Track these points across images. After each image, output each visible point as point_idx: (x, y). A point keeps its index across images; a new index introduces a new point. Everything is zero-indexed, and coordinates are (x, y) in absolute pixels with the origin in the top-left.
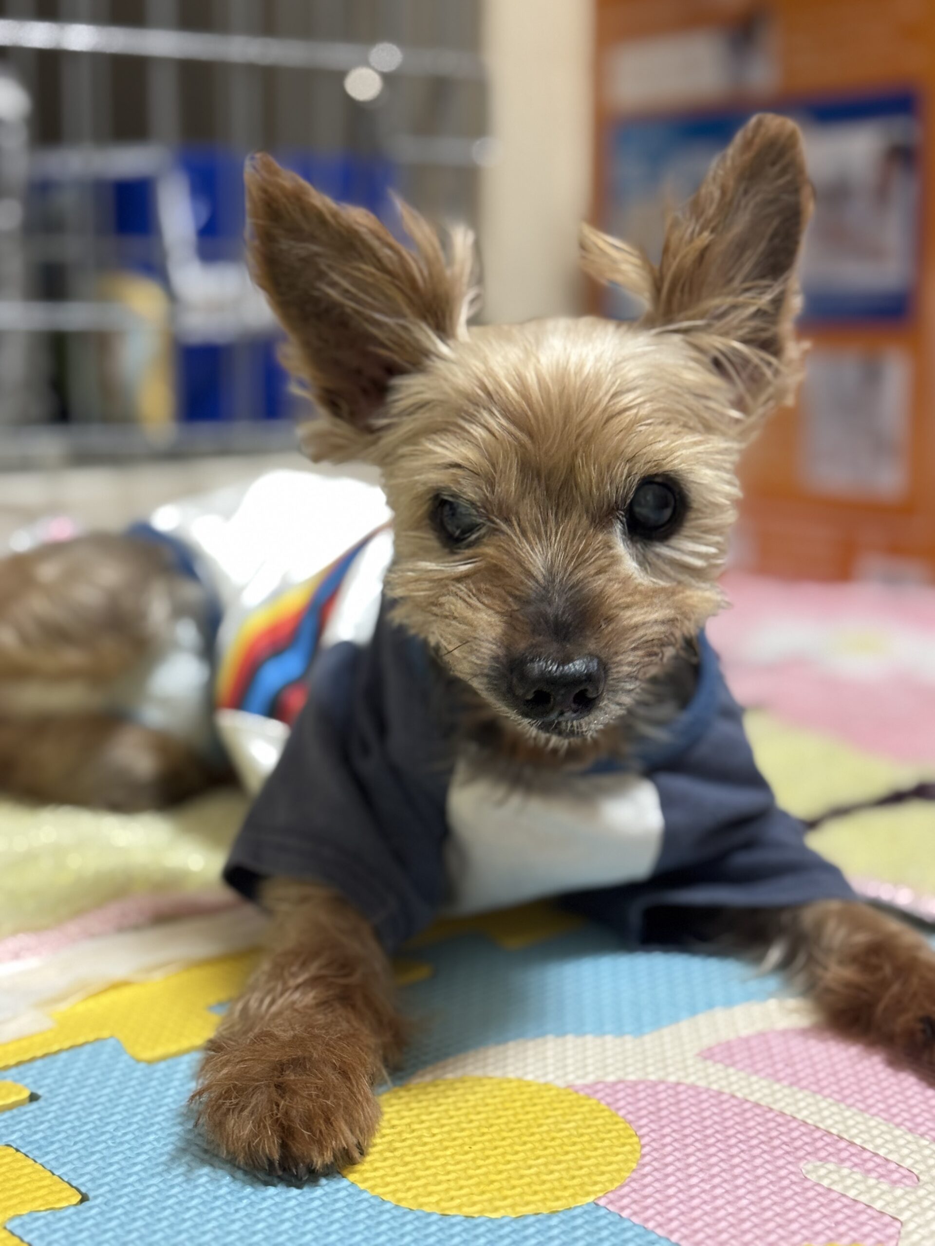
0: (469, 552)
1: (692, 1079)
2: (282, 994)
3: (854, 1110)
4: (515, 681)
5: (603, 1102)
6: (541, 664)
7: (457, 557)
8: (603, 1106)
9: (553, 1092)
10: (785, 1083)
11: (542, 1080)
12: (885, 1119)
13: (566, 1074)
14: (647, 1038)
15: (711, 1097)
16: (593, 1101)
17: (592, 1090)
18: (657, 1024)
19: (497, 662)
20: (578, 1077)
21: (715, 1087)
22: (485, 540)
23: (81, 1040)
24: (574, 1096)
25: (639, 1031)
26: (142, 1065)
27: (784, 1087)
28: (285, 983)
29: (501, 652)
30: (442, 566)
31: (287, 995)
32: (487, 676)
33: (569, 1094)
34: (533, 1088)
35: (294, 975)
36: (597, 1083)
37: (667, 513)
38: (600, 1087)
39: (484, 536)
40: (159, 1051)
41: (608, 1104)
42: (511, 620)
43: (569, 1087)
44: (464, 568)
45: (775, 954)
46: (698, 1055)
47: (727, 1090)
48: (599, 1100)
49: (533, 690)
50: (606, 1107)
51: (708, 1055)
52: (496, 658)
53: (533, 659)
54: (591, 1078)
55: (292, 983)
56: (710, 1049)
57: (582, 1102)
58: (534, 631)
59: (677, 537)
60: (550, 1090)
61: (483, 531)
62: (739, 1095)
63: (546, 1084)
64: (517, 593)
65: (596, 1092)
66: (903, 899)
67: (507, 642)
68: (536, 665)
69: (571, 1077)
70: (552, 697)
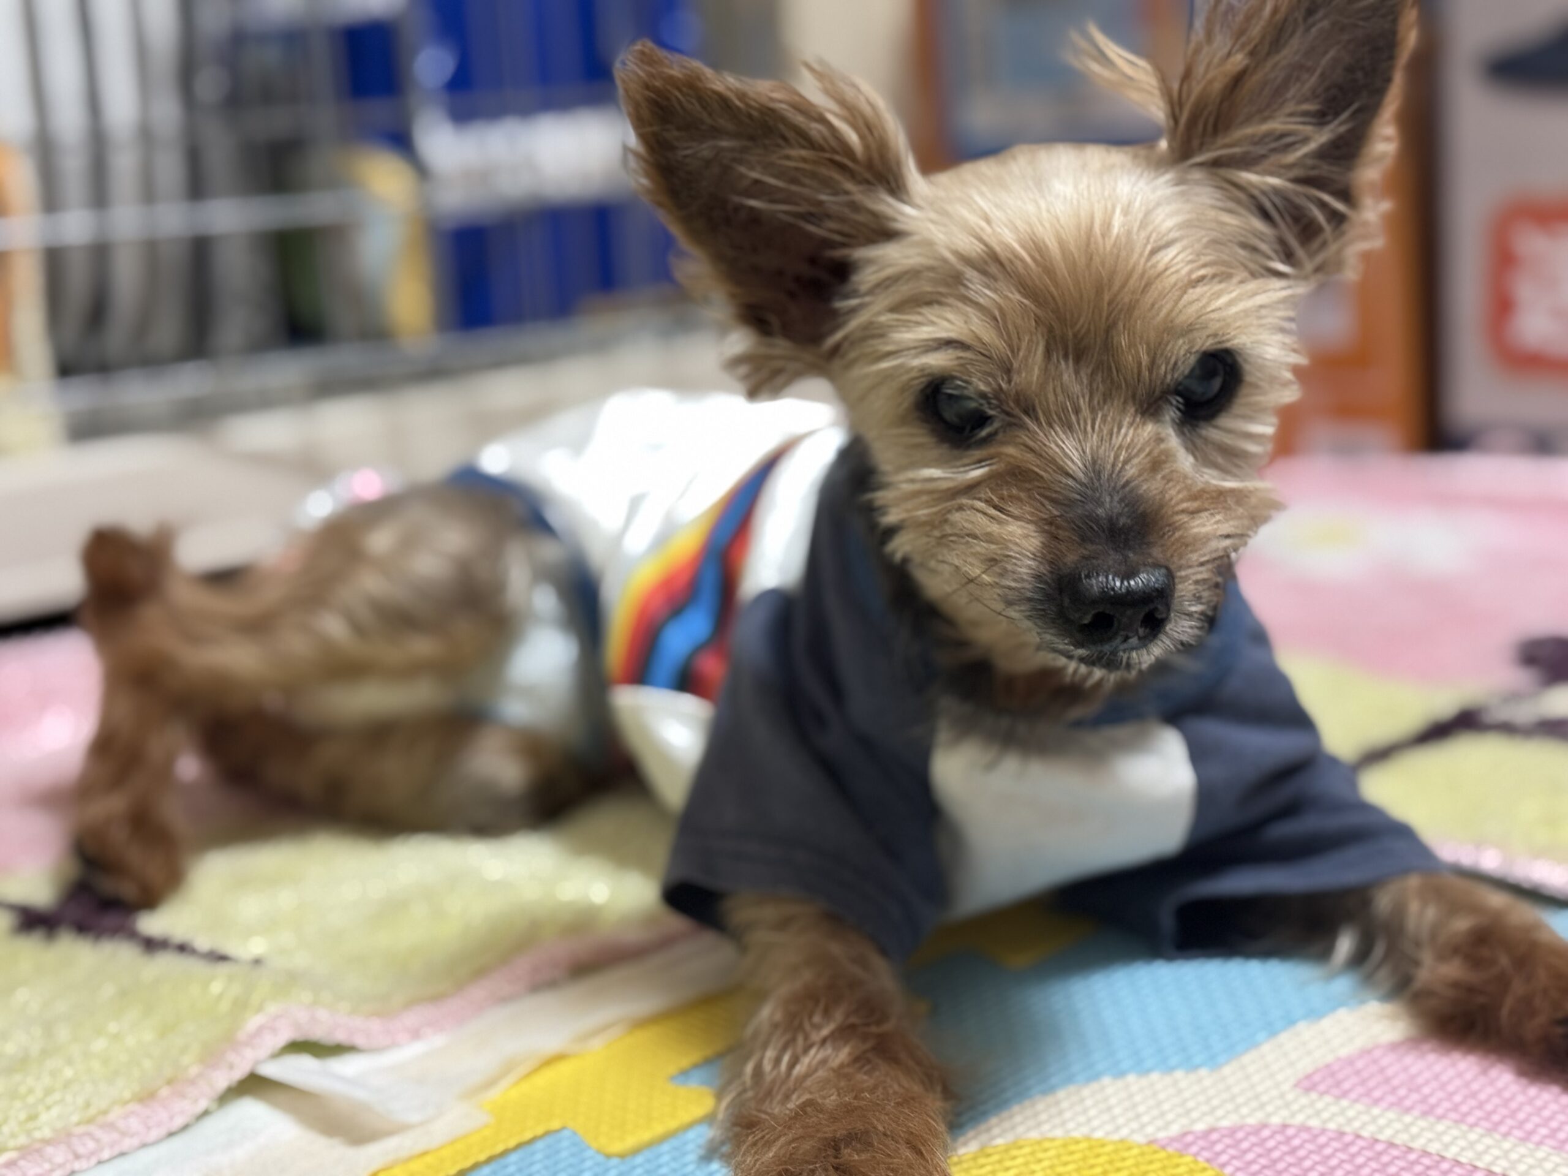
0: (978, 454)
1: (1299, 1119)
2: (806, 1050)
3: (1512, 1139)
4: (1067, 602)
5: (1200, 1159)
6: (1100, 579)
7: (966, 461)
8: (1203, 1164)
9: (1135, 1151)
10: (1416, 1113)
11: (1116, 1137)
12: (1554, 1148)
13: (1143, 1126)
14: (1227, 1070)
15: (1331, 1139)
16: (1188, 1159)
17: (1182, 1143)
18: (1233, 1051)
19: (1041, 582)
20: (1159, 1129)
21: (1332, 1126)
22: (1000, 436)
23: (528, 1136)
24: (1162, 1155)
25: (1213, 1062)
26: (615, 1161)
27: (1416, 1118)
28: (806, 1037)
29: (1044, 569)
30: (949, 473)
31: (813, 1052)
32: (1030, 600)
33: (1155, 1152)
34: (1109, 1148)
35: (818, 1027)
36: (1185, 1134)
37: (1217, 384)
38: (1189, 1138)
39: (996, 433)
40: (630, 1141)
41: (1208, 1161)
42: (1050, 528)
43: (1151, 1143)
44: (977, 473)
45: (1345, 945)
46: (1296, 1085)
47: (1348, 1129)
48: (1196, 1155)
49: (1093, 612)
50: (1206, 1165)
51: (1308, 1084)
52: (1038, 577)
53: (1089, 573)
54: (1175, 1130)
55: (816, 1037)
56: (1308, 1077)
57: (1176, 1160)
58: (1084, 539)
59: (1224, 414)
60: (1129, 1148)
61: (996, 425)
62: (1365, 1133)
63: (1122, 1141)
64: (1054, 495)
65: (1188, 1145)
66: (1490, 862)
67: (1050, 555)
68: (1094, 581)
69: (1150, 1129)
70: (1115, 619)
